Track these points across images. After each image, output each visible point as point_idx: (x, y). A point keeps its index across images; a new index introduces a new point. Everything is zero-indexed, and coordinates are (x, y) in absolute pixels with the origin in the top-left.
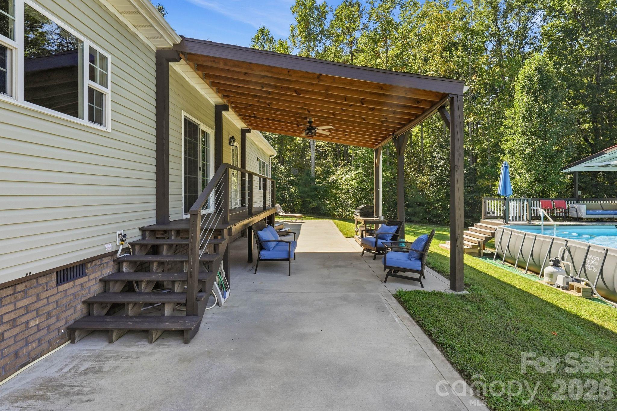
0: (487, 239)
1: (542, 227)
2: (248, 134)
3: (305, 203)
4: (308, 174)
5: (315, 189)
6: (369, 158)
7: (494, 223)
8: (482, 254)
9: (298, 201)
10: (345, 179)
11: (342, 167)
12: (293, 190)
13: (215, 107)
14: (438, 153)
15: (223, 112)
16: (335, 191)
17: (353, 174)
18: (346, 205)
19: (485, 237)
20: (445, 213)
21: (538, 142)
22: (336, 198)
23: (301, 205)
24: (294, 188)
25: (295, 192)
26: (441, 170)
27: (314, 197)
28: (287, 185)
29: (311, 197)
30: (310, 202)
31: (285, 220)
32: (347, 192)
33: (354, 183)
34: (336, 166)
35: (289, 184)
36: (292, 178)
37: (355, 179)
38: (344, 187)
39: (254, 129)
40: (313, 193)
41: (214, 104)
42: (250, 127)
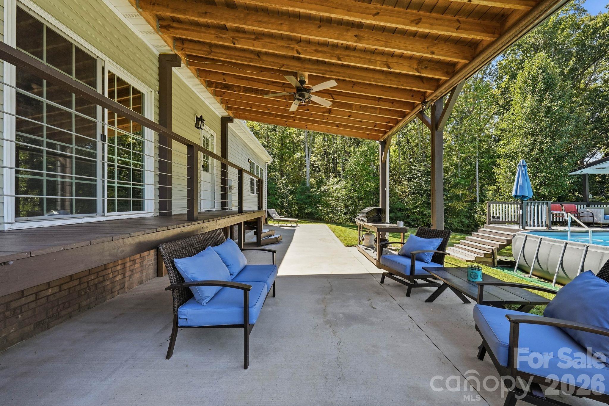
0: (502, 247)
1: (569, 234)
2: (230, 125)
3: (301, 208)
4: (304, 184)
5: (309, 197)
6: (357, 170)
7: (505, 228)
8: (496, 264)
9: (295, 207)
10: (336, 189)
11: (333, 178)
12: (290, 198)
13: (159, 58)
14: (415, 166)
15: (173, 69)
16: (327, 199)
17: (343, 184)
18: (336, 211)
19: (500, 245)
20: (422, 218)
21: (547, 142)
22: (328, 205)
23: (298, 210)
24: (291, 196)
25: (292, 200)
26: (418, 180)
27: (309, 204)
28: (285, 193)
29: (306, 204)
30: (305, 209)
31: (280, 225)
32: (337, 199)
33: (343, 192)
34: (328, 178)
35: (288, 193)
36: (290, 188)
37: (344, 188)
38: (335, 195)
39: (237, 118)
40: (308, 201)
41: (158, 54)
42: (230, 113)
